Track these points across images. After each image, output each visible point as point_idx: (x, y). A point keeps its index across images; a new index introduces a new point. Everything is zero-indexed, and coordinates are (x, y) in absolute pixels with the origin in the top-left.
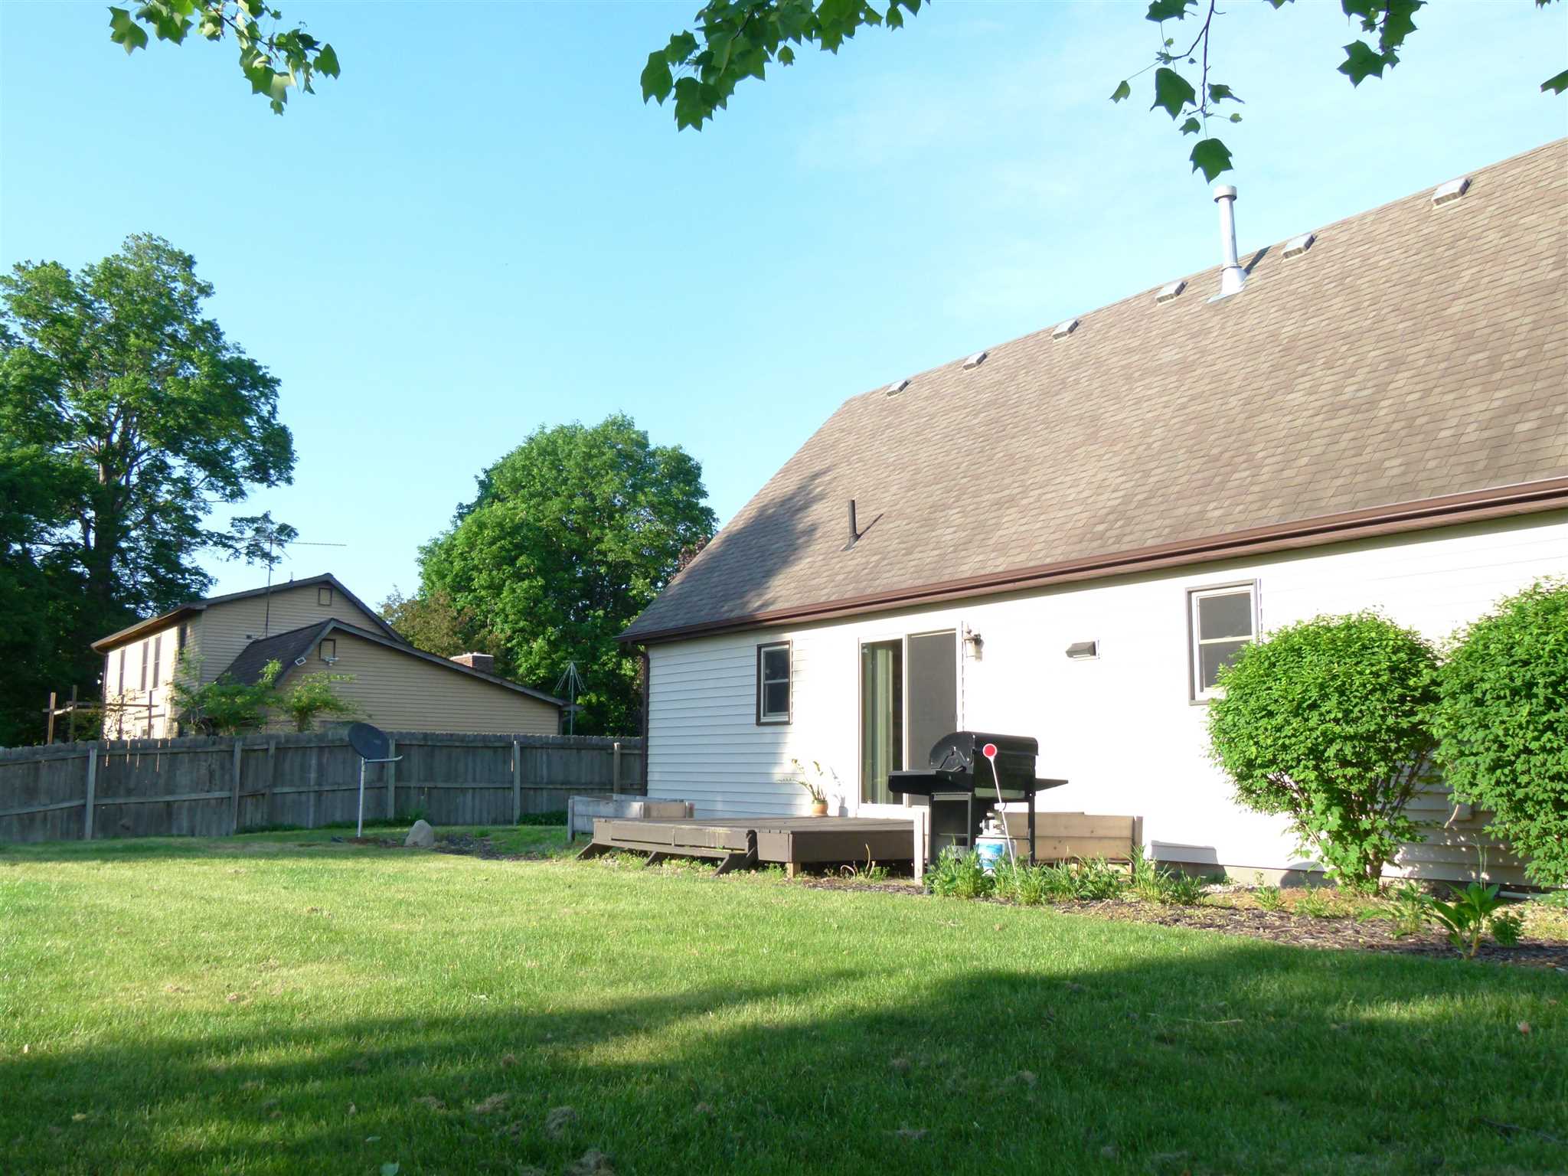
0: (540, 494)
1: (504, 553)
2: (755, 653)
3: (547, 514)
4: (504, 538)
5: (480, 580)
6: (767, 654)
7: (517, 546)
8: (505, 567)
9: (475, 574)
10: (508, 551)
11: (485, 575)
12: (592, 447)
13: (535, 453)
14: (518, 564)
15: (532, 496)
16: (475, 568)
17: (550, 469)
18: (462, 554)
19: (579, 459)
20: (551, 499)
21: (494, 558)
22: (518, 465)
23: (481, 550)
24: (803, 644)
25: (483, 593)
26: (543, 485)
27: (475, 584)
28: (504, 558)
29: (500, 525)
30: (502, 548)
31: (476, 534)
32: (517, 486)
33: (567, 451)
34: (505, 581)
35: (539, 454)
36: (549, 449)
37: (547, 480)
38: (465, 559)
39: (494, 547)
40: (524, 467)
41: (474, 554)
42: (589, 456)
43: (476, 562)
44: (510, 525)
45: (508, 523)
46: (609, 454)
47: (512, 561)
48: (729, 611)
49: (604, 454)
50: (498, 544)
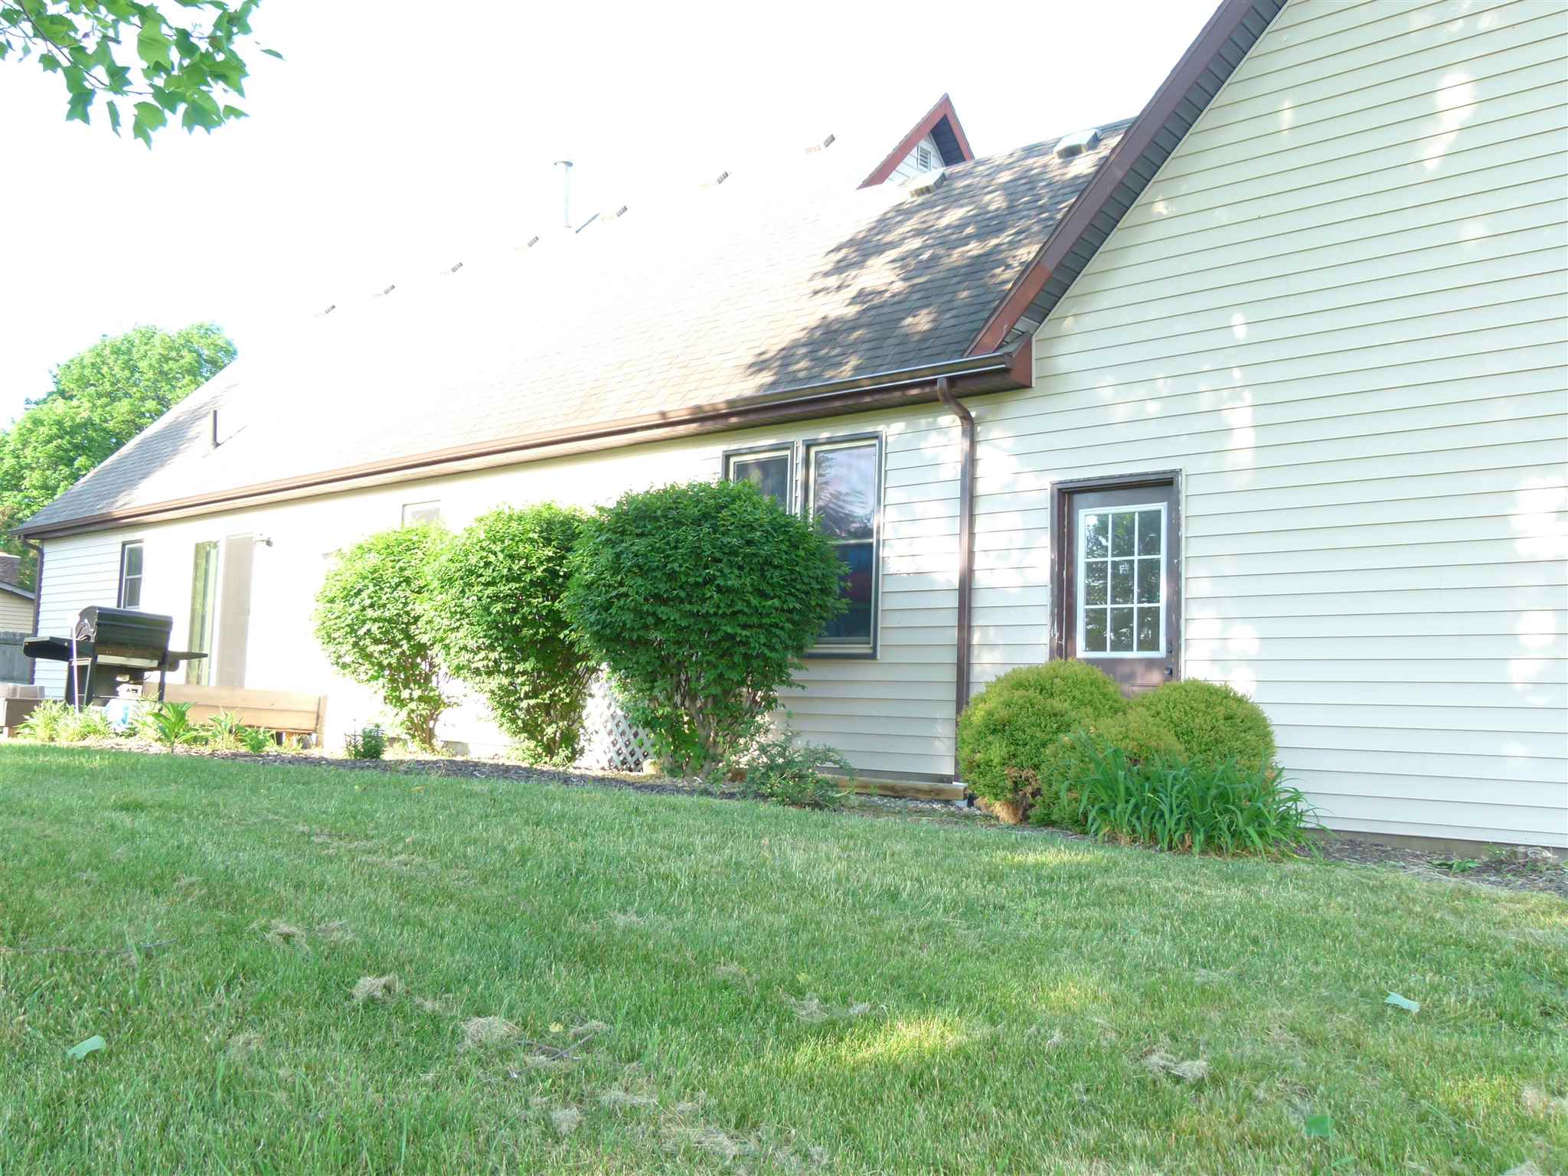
0: (108, 394)
1: (61, 453)
2: (120, 549)
3: (115, 415)
4: (62, 438)
5: (32, 478)
6: (131, 550)
7: (76, 447)
8: (61, 467)
9: (27, 473)
10: (66, 451)
11: (37, 474)
12: (171, 349)
13: (107, 351)
14: (77, 464)
15: (100, 396)
16: (29, 467)
17: (123, 369)
18: (13, 451)
19: (154, 362)
20: (120, 399)
21: (50, 456)
22: (87, 362)
23: (35, 448)
24: (150, 541)
25: (35, 493)
26: (113, 384)
27: (26, 483)
28: (62, 458)
29: (59, 423)
30: (59, 447)
31: (31, 431)
32: (84, 383)
33: (142, 351)
34: (59, 482)
35: (113, 353)
36: (124, 348)
37: (118, 381)
38: (18, 457)
39: (50, 445)
40: (93, 364)
41: (28, 451)
42: (166, 359)
43: (29, 461)
44: (69, 424)
45: (68, 424)
46: (188, 358)
47: (70, 462)
48: (101, 509)
49: (182, 357)
50: (55, 443)
